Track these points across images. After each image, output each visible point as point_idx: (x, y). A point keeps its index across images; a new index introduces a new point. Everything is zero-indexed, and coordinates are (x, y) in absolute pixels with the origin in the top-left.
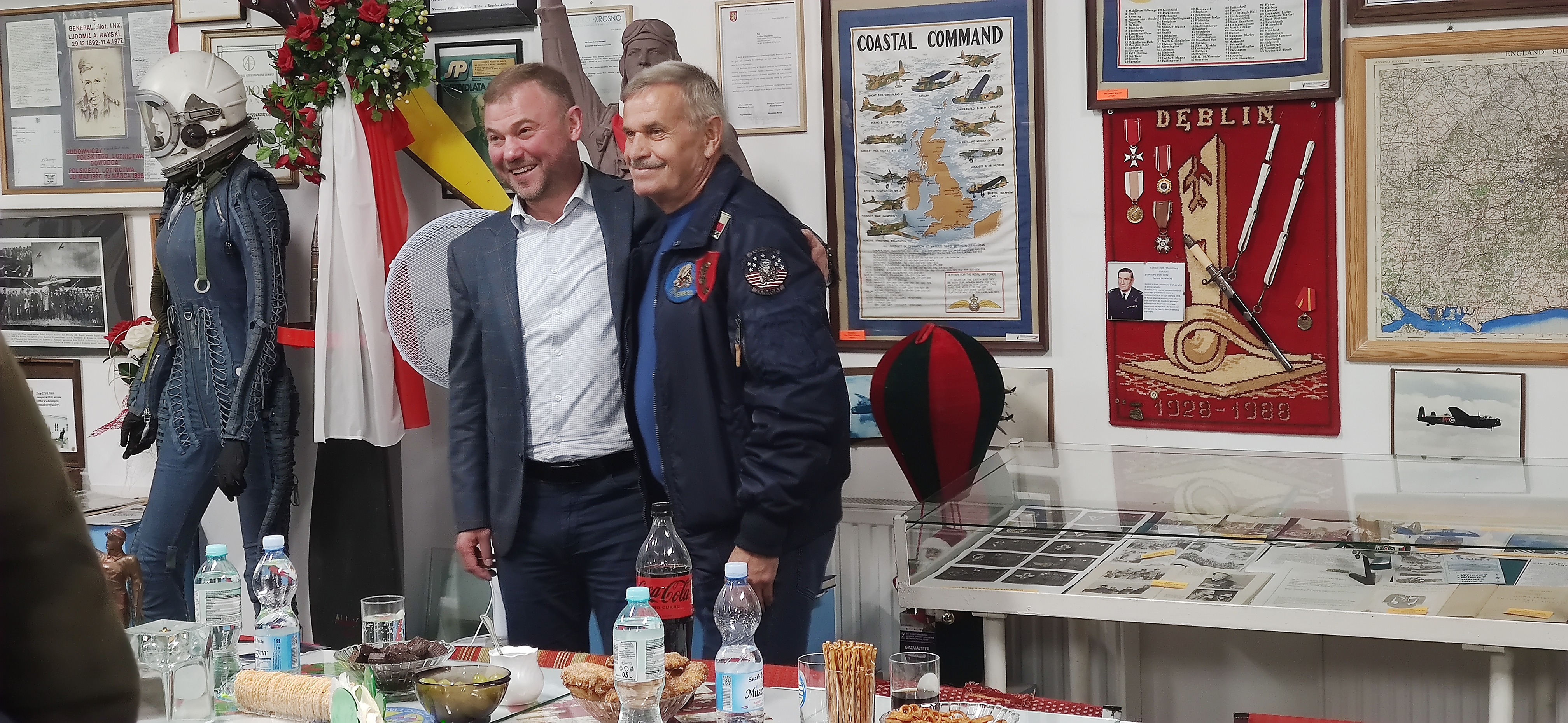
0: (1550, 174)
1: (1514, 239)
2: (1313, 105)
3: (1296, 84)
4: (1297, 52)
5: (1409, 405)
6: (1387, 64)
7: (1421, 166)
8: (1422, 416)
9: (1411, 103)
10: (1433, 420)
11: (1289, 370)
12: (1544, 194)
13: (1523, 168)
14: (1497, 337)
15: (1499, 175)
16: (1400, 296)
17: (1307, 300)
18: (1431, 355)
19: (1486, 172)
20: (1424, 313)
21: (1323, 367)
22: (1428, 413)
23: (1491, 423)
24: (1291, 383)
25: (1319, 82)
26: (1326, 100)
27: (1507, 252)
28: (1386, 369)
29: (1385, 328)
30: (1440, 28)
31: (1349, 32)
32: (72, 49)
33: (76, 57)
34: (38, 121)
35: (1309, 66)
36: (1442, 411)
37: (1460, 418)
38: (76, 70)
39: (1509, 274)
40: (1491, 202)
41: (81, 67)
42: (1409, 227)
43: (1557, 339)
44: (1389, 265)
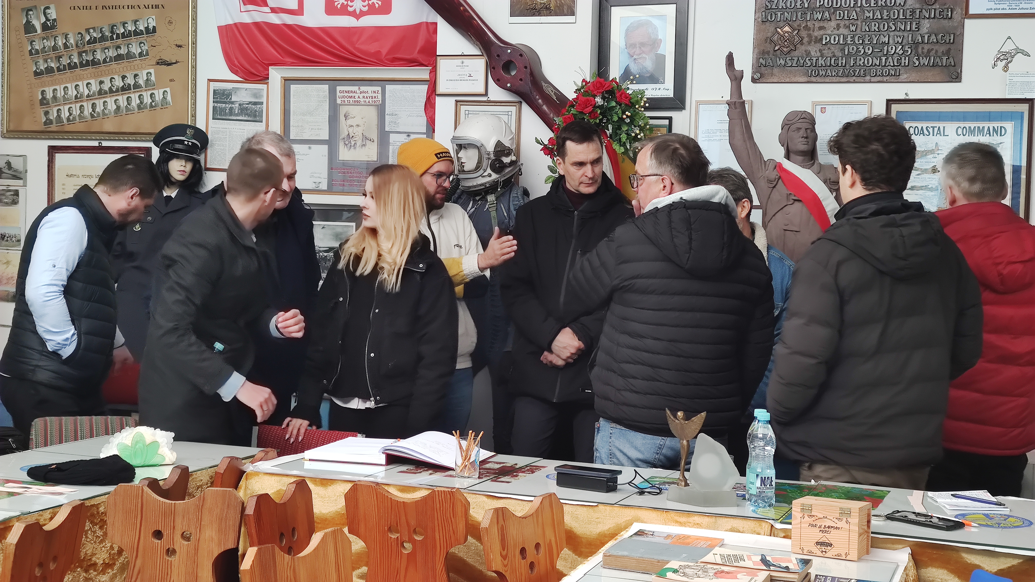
32: (340, 105)
33: (343, 110)
34: (310, 148)
38: (342, 118)
41: (346, 117)
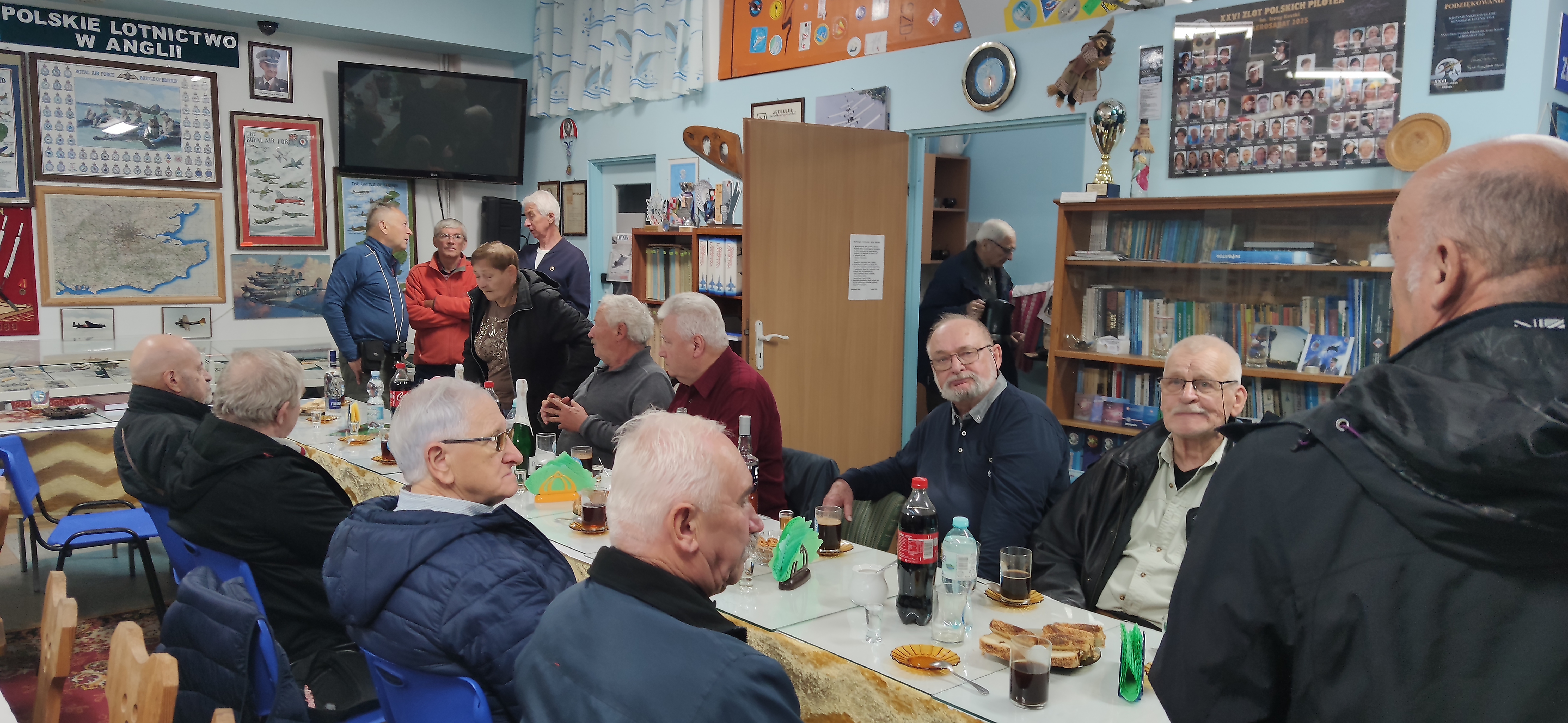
0: (120, 239)
1: (107, 262)
2: (22, 209)
3: (14, 201)
4: (15, 188)
5: (68, 322)
6: (54, 196)
7: (69, 235)
8: (74, 325)
9: (64, 211)
10: (79, 326)
11: (17, 311)
12: (118, 246)
13: (110, 237)
14: (103, 296)
15: (101, 238)
16: (63, 282)
17: (24, 284)
18: (78, 303)
19: (95, 237)
20: (73, 288)
21: (32, 309)
22: (77, 324)
23: (102, 326)
24: (18, 315)
25: (26, 201)
26: (27, 208)
27: (105, 266)
28: (58, 309)
29: (57, 294)
30: (74, 185)
31: (36, 183)
35: (21, 194)
36: (83, 323)
37: (90, 325)
39: (106, 274)
40: (98, 247)
42: (65, 256)
43: (125, 296)
44: (58, 270)
